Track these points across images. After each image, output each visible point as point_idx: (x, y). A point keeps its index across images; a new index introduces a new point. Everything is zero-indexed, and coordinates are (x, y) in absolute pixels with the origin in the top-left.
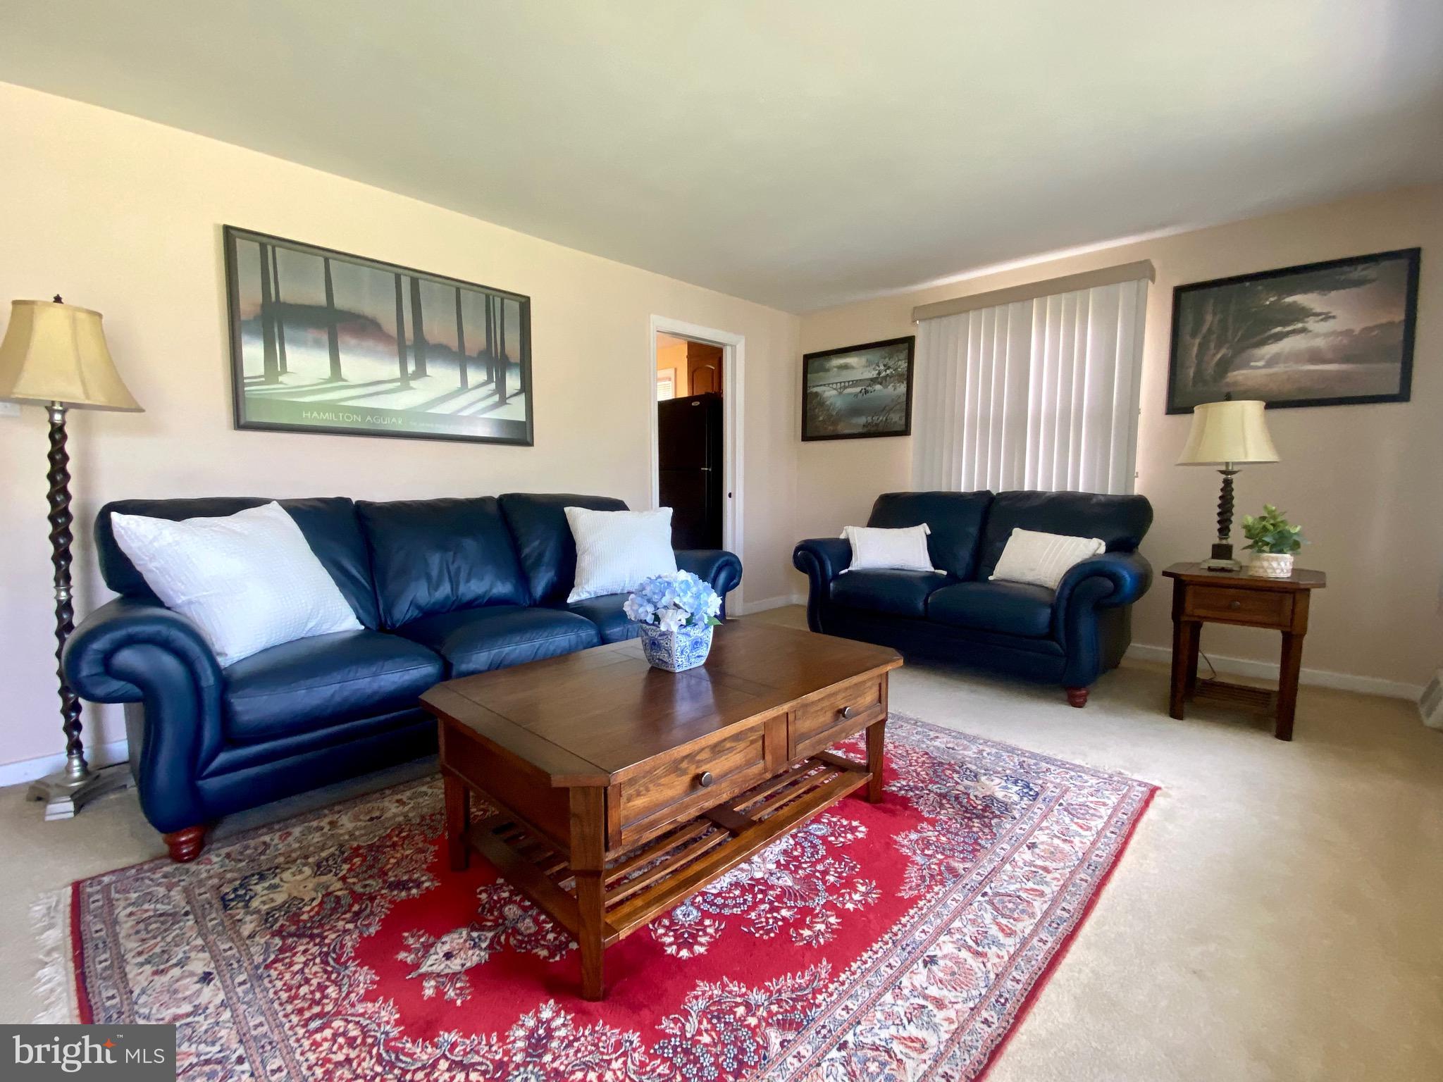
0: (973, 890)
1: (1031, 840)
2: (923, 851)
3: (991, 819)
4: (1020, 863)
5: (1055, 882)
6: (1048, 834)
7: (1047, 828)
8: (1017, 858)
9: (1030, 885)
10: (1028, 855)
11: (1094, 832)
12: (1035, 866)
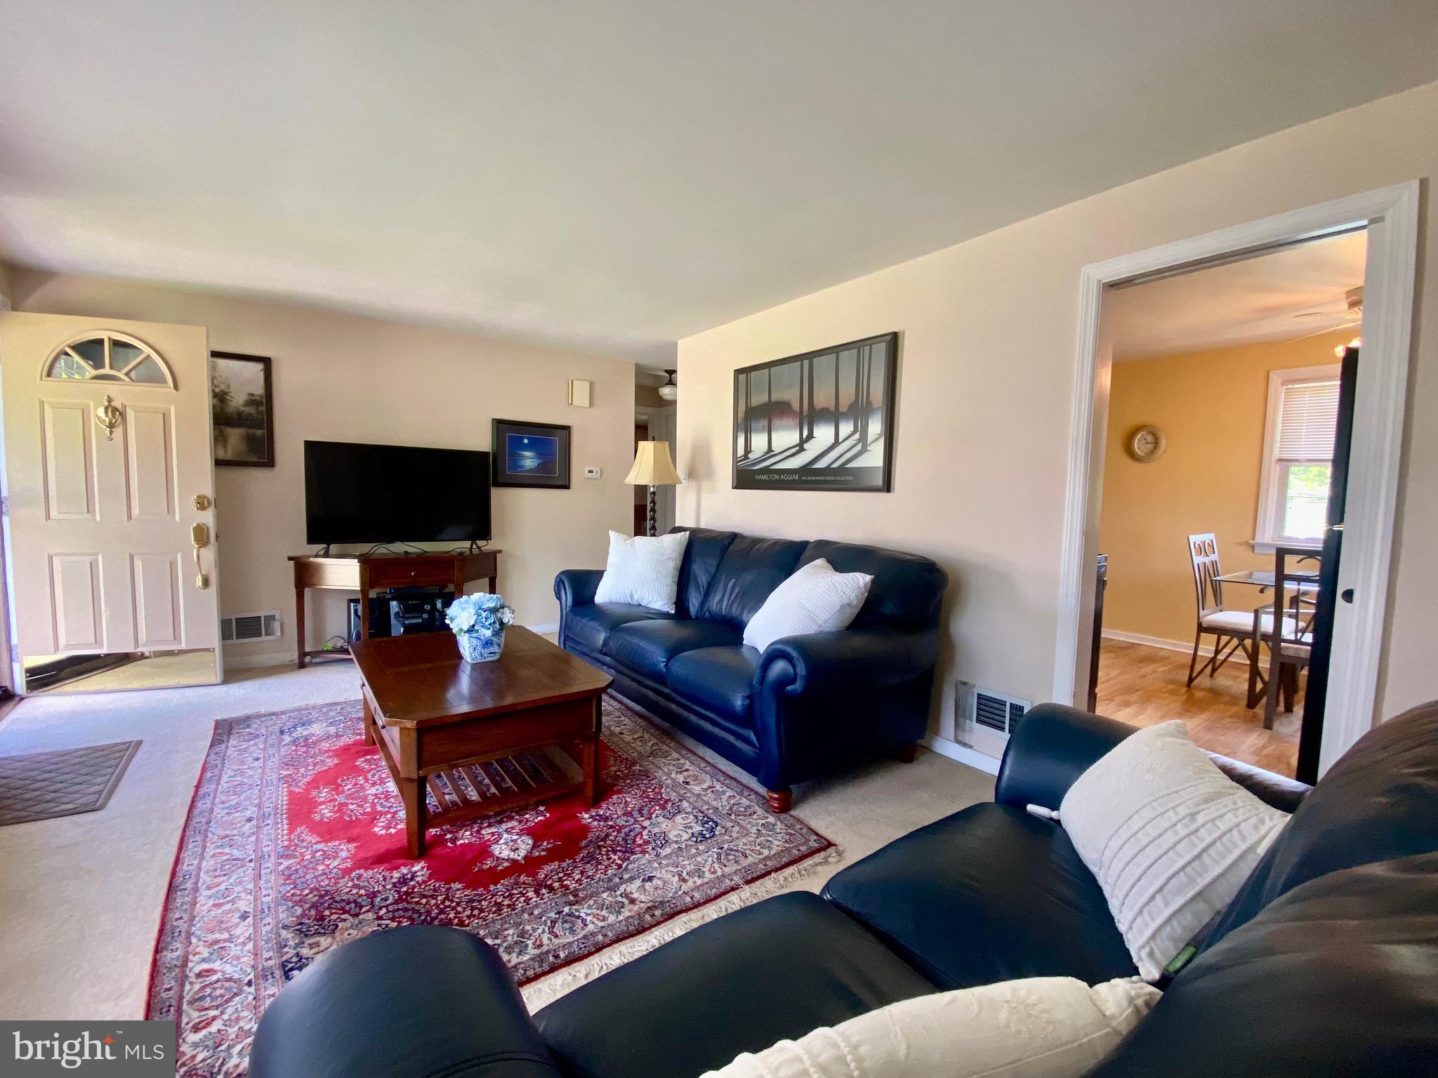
0: (262, 857)
1: (250, 920)
2: (324, 851)
3: (304, 911)
4: (243, 895)
5: (203, 902)
6: (238, 937)
7: (244, 944)
8: (249, 897)
9: (223, 887)
10: (243, 906)
11: (191, 975)
12: (228, 902)
